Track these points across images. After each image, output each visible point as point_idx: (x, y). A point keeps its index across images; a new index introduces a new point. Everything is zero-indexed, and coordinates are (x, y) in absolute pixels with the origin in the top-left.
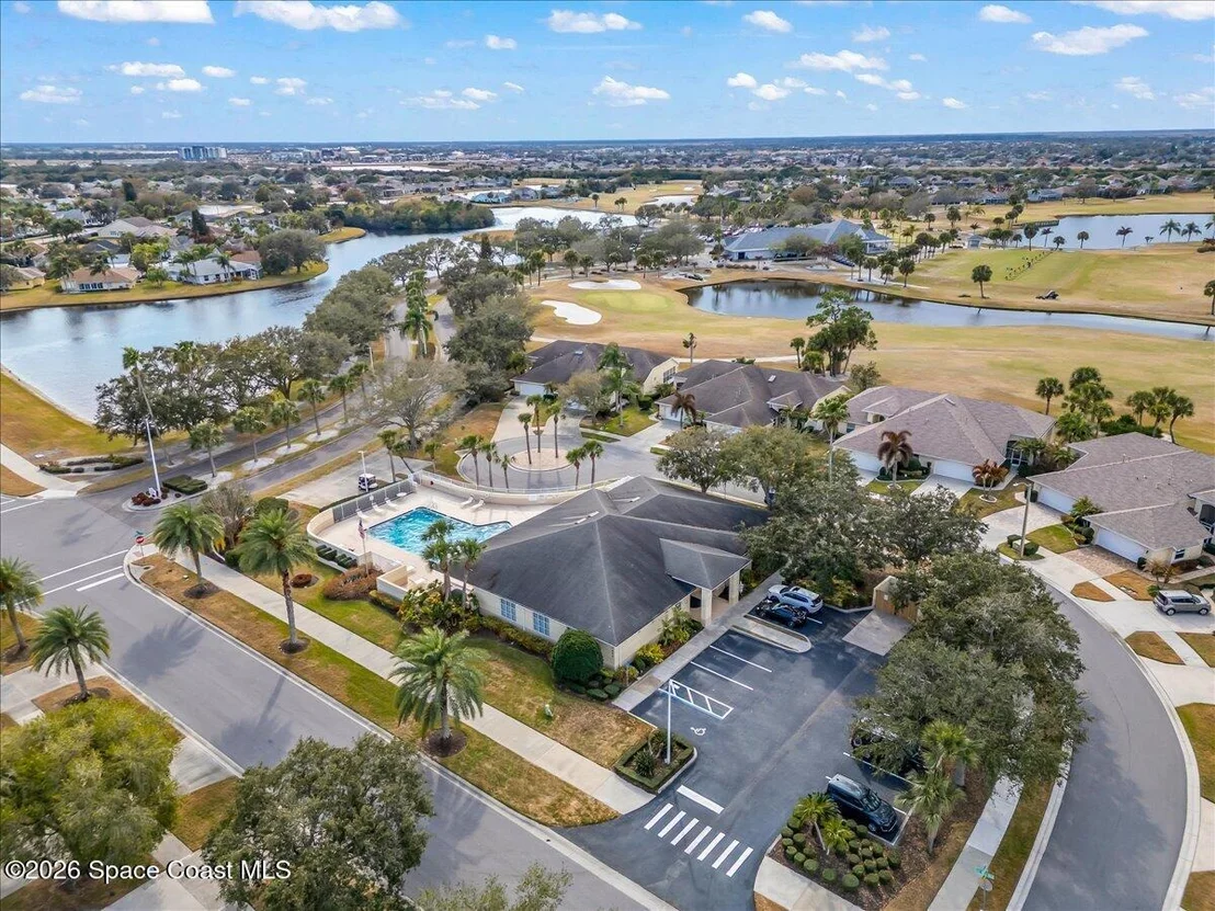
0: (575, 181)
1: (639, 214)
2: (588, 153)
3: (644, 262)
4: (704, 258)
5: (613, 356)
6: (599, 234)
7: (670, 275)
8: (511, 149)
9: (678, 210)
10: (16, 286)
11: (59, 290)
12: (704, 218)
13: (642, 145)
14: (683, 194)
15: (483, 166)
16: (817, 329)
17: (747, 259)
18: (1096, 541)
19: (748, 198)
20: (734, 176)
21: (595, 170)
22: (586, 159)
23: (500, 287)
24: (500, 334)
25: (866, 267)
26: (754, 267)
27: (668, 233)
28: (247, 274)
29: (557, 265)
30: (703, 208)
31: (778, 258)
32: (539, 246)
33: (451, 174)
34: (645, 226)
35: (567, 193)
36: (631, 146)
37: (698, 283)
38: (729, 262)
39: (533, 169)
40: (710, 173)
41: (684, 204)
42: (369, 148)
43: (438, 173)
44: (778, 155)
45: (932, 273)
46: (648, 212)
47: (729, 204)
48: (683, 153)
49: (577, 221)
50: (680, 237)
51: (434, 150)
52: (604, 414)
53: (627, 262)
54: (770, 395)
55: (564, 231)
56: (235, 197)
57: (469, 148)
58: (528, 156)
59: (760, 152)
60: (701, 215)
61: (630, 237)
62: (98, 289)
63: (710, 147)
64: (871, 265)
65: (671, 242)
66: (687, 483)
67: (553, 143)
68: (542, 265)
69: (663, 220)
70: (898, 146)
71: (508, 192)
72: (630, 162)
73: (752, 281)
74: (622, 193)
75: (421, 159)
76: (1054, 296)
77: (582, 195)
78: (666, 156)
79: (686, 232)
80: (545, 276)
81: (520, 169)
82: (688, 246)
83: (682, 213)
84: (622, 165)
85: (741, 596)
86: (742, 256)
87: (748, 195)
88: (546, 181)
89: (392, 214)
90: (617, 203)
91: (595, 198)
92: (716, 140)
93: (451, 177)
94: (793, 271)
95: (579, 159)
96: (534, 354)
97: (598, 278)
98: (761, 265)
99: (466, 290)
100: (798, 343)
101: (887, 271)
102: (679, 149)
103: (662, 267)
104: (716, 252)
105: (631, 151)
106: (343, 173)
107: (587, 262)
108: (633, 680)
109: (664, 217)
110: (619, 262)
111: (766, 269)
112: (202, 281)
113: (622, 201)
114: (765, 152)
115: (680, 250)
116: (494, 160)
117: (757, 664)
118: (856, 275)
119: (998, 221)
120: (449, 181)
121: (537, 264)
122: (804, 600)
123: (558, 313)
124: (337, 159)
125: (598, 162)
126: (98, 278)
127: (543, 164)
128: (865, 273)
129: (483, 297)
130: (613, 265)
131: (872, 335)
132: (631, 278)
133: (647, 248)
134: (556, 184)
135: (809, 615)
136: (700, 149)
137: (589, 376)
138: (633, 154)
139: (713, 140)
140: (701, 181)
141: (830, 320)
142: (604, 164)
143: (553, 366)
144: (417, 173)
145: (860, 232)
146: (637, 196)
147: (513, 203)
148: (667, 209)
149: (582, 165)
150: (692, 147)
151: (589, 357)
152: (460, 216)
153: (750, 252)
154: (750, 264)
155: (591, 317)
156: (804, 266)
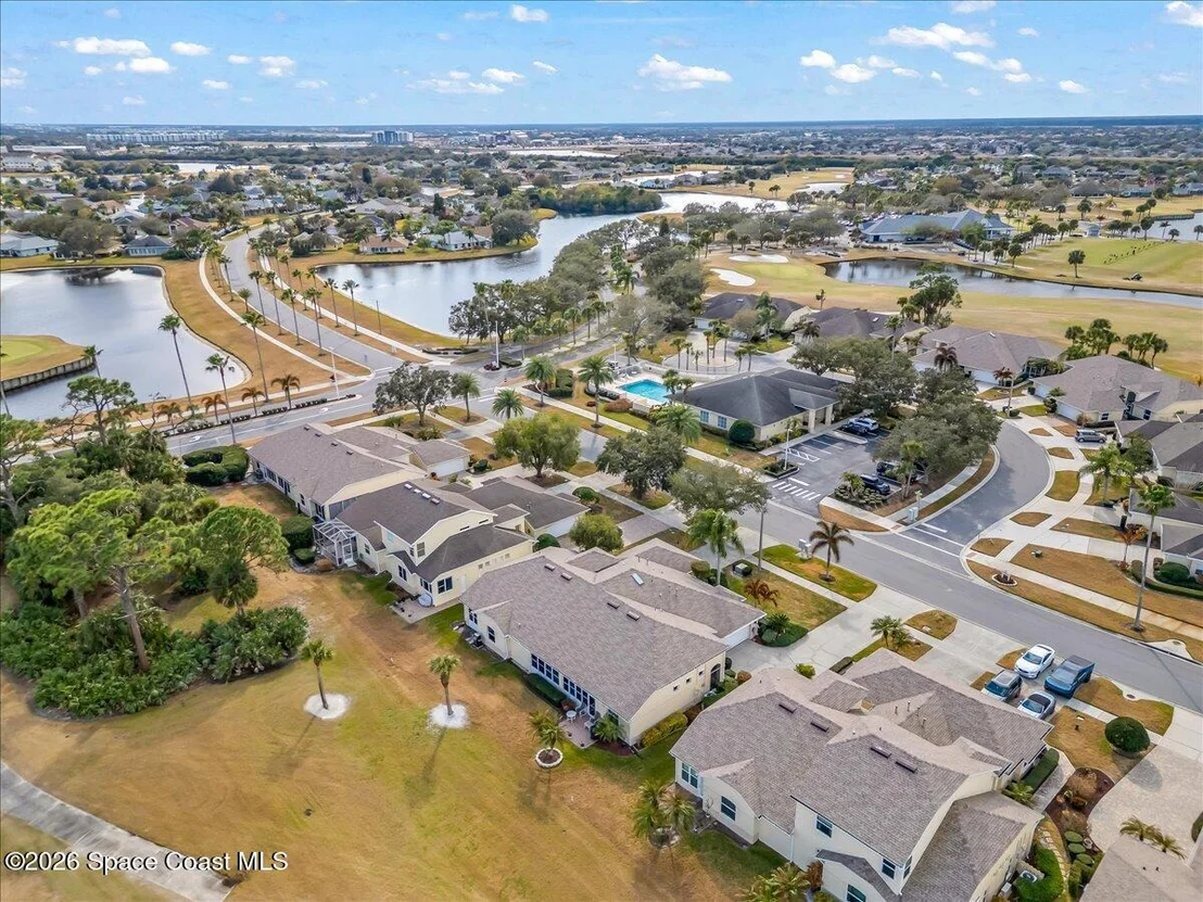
0: (732, 167)
1: (791, 200)
2: (745, 137)
3: (793, 241)
4: (844, 239)
5: (765, 302)
6: (754, 218)
7: (813, 253)
8: (670, 132)
9: (826, 197)
10: (329, 248)
11: (357, 251)
12: (850, 205)
13: (796, 129)
14: (833, 181)
15: (646, 152)
16: (917, 290)
17: (882, 241)
18: (1059, 411)
19: (894, 187)
20: (886, 164)
21: (751, 156)
22: (743, 145)
23: (681, 256)
24: (686, 287)
25: (981, 250)
26: (885, 248)
27: (814, 217)
28: (483, 244)
29: (718, 243)
30: (850, 196)
31: (909, 241)
32: (705, 227)
33: (616, 160)
34: (795, 211)
35: (726, 179)
36: (787, 130)
37: (836, 259)
38: (864, 243)
39: (692, 155)
40: (862, 161)
41: (833, 192)
42: (535, 132)
43: (605, 158)
44: (938, 141)
45: (1042, 257)
46: (801, 198)
47: (873, 193)
48: (839, 138)
49: (736, 207)
50: (824, 221)
51: (596, 134)
52: (756, 339)
53: (777, 241)
54: (872, 329)
55: (726, 215)
56: (441, 181)
57: (630, 132)
58: (686, 141)
59: (920, 137)
60: (847, 202)
61: (782, 221)
62: (383, 252)
63: (868, 131)
64: (985, 249)
65: (816, 225)
66: (808, 371)
67: (710, 125)
68: (709, 242)
69: (812, 206)
70: (1073, 131)
71: (672, 178)
72: (786, 148)
73: (884, 259)
74: (776, 180)
75: (584, 143)
76: (1138, 278)
77: (738, 182)
78: (822, 142)
79: (829, 217)
80: (710, 251)
81: (680, 155)
82: (830, 229)
83: (830, 200)
84: (778, 152)
85: (832, 422)
86: (877, 239)
87: (895, 184)
88: (705, 167)
89: (577, 198)
90: (771, 189)
91: (752, 185)
92: (877, 122)
93: (619, 163)
94: (919, 252)
95: (736, 145)
96: (708, 301)
97: (754, 253)
98: (892, 246)
99: (657, 258)
100: (902, 301)
101: (998, 254)
102: (836, 133)
103: (807, 246)
104: (855, 234)
105: (787, 136)
106: (523, 158)
107: (745, 240)
108: (769, 446)
109: (812, 203)
110: (772, 241)
111: (896, 250)
112: (453, 248)
113: (776, 188)
114: (926, 138)
115: (822, 232)
116: (655, 145)
117: (836, 446)
118: (973, 257)
119: (1127, 213)
120: (617, 167)
121: (706, 240)
122: (868, 423)
123: (722, 277)
124: (510, 143)
125: (754, 148)
126: (386, 244)
127: (700, 150)
128: (980, 256)
129: (672, 263)
130: (766, 243)
131: (958, 296)
132: (779, 253)
133: (797, 229)
134: (714, 171)
135: (869, 430)
136: (861, 133)
137: (750, 313)
138: (787, 139)
139: (872, 123)
140: (853, 169)
141: (927, 284)
142: (760, 150)
143: (723, 309)
144: (587, 158)
145: (984, 221)
146: (790, 183)
147: (677, 189)
148: (817, 197)
149: (739, 151)
150: (851, 131)
151: (748, 303)
152: (634, 201)
153: (884, 235)
154: (882, 245)
155: (748, 281)
156: (930, 249)
